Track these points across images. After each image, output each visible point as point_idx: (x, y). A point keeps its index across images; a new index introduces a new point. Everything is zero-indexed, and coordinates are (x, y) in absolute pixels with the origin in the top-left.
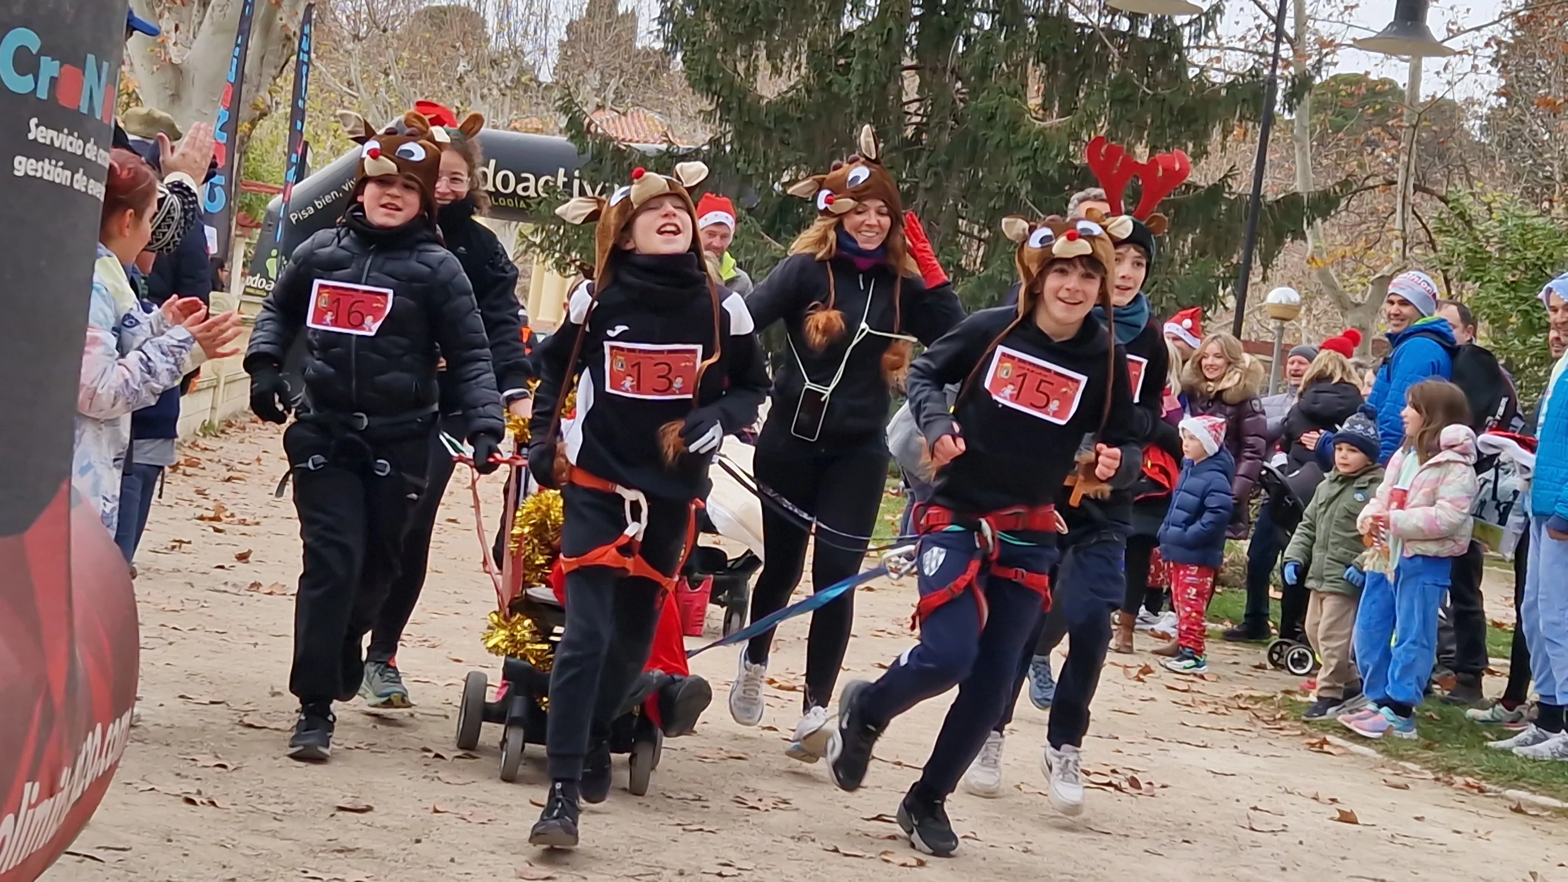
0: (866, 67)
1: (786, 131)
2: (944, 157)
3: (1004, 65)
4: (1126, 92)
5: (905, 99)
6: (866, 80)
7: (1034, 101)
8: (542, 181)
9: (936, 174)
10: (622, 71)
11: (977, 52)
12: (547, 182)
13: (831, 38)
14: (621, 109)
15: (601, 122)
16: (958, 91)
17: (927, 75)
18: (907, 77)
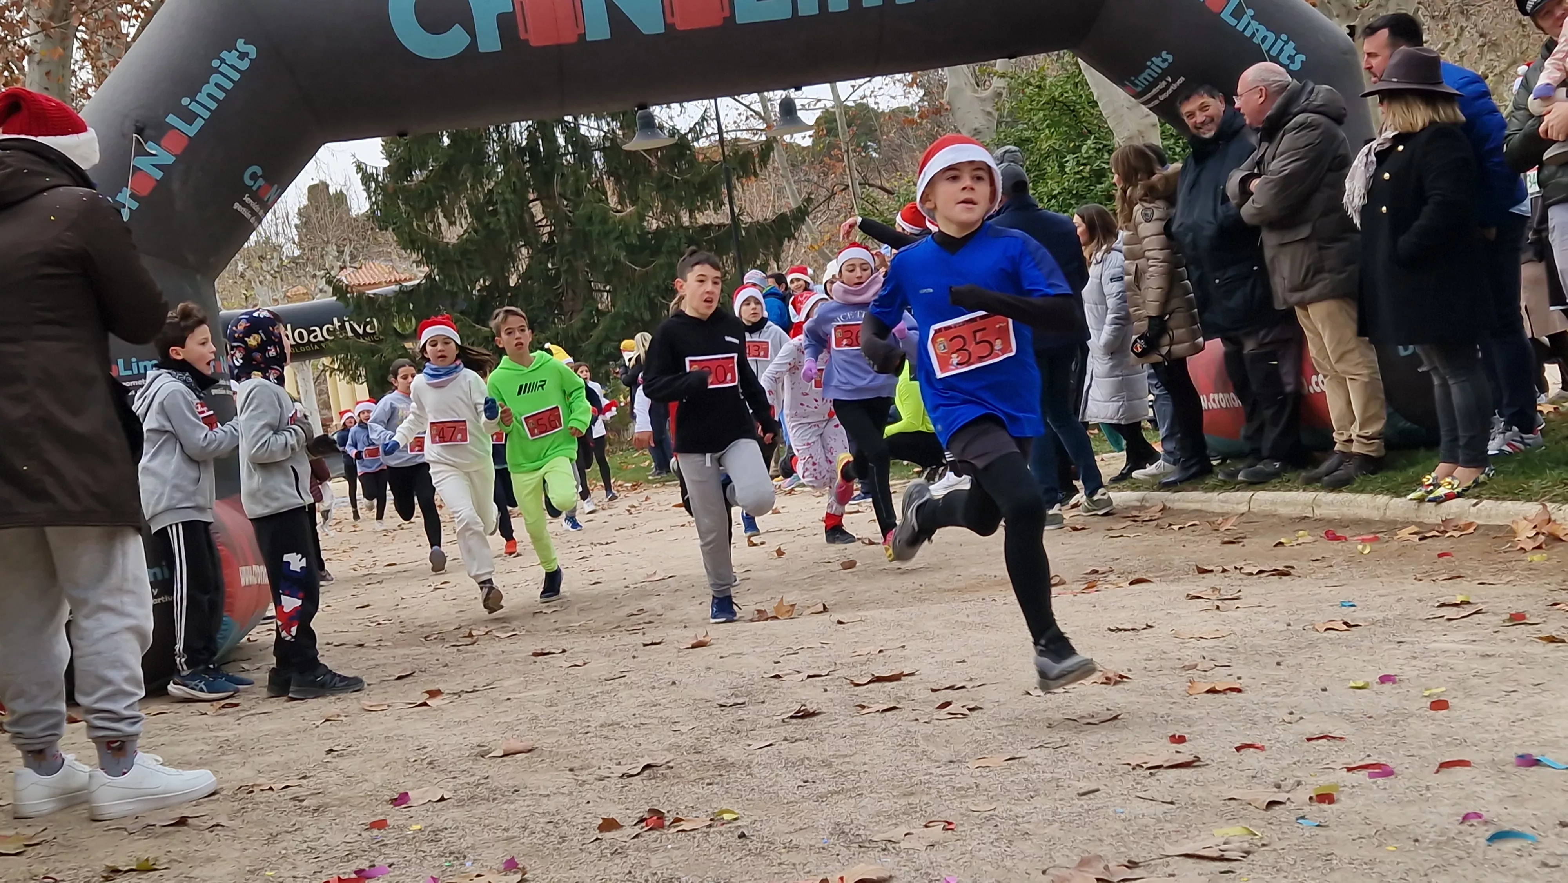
0: (506, 209)
1: (470, 259)
2: (569, 250)
3: (588, 186)
4: (665, 181)
5: (536, 220)
6: (508, 216)
7: (613, 201)
8: (325, 328)
9: (568, 260)
10: (350, 241)
11: (570, 182)
12: (328, 329)
13: (481, 196)
14: (357, 265)
15: (346, 277)
16: (566, 206)
17: (545, 201)
18: (534, 206)
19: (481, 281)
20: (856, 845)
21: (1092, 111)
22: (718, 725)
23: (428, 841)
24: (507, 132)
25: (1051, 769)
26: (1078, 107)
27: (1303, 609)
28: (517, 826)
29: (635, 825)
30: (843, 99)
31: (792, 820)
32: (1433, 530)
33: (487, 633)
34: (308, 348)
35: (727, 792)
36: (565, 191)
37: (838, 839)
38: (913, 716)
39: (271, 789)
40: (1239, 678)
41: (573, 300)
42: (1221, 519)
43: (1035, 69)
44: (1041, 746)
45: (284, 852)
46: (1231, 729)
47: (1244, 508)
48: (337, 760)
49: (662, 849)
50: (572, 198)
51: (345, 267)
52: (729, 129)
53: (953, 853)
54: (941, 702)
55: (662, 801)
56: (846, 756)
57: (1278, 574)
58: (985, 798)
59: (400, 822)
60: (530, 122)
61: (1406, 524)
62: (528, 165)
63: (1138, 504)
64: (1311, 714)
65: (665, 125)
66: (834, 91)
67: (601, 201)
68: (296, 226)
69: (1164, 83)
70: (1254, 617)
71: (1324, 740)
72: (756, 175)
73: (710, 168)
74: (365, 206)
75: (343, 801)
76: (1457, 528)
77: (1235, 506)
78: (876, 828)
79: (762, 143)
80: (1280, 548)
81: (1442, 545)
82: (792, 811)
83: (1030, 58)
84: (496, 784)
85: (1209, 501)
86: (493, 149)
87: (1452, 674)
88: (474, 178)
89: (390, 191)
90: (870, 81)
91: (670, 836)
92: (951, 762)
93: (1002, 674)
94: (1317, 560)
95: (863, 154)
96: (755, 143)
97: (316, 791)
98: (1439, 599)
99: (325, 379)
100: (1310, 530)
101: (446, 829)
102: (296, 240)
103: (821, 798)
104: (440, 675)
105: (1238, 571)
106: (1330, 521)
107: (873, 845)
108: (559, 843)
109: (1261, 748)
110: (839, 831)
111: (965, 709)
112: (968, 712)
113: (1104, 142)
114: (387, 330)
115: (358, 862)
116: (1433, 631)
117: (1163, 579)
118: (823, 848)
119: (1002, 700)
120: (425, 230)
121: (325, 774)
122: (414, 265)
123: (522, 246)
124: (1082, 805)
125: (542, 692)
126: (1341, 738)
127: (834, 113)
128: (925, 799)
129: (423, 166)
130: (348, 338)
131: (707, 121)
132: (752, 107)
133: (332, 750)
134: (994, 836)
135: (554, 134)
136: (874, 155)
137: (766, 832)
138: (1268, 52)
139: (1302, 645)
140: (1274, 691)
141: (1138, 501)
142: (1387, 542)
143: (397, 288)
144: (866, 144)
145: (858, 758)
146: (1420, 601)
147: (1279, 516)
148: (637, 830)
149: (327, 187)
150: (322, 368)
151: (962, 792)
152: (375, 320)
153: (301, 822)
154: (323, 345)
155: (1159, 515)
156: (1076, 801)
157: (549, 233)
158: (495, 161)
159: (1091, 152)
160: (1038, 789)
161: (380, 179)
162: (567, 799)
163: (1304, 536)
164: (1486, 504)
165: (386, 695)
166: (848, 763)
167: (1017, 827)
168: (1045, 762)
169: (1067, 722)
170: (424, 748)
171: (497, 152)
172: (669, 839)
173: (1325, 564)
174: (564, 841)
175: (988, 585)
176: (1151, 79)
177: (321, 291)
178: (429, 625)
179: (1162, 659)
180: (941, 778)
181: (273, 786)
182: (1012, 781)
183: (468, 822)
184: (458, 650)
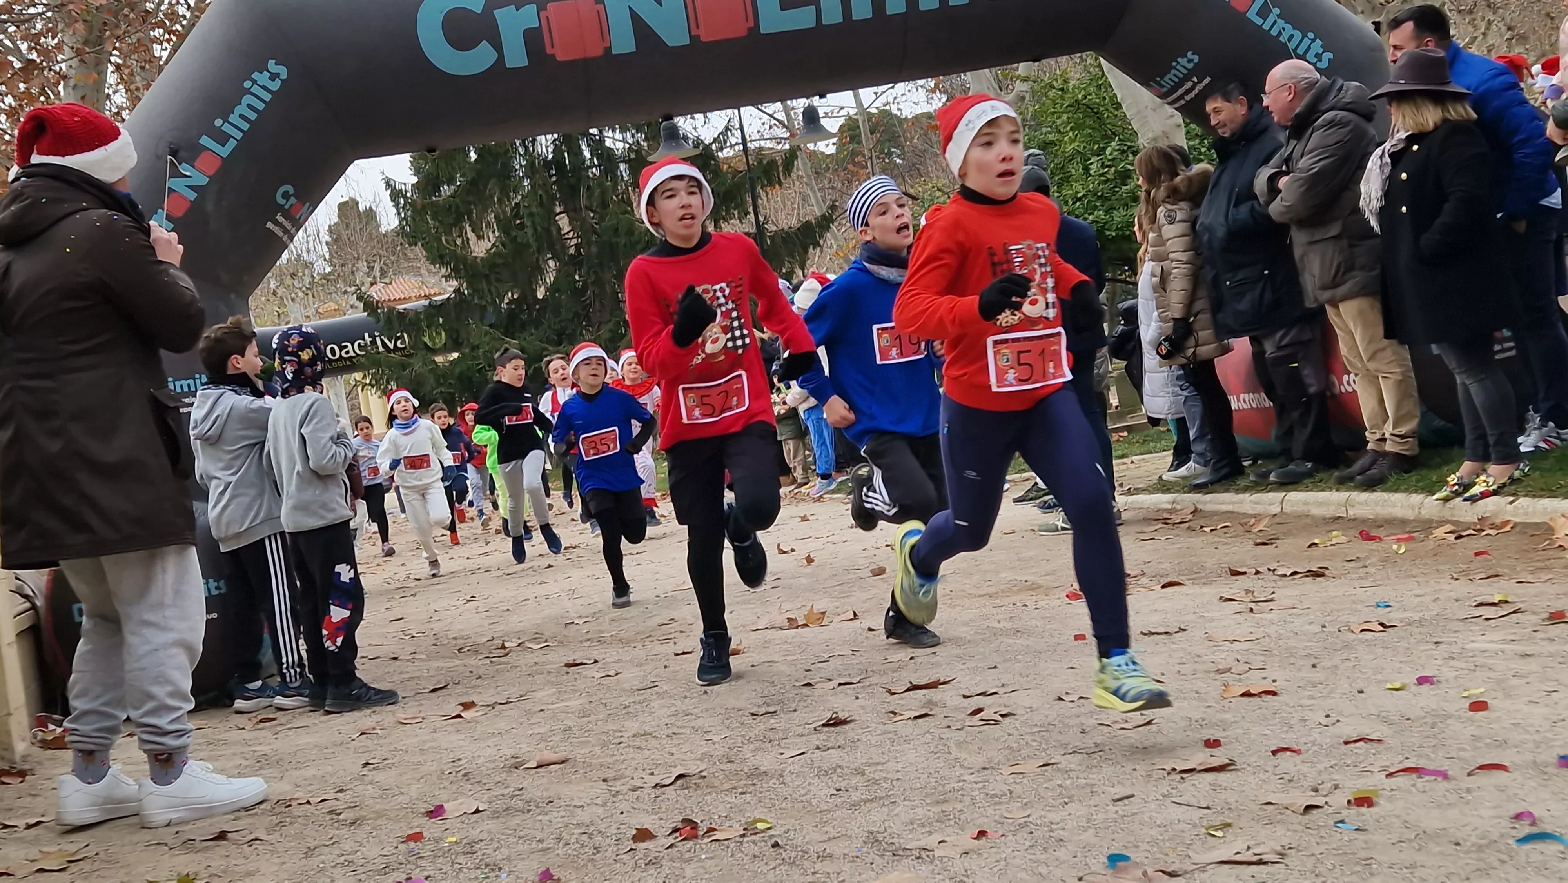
0: (533, 223)
1: (498, 273)
2: (596, 261)
5: (563, 232)
6: (535, 229)
8: (356, 344)
9: (595, 272)
10: (380, 256)
11: (596, 194)
13: (508, 209)
14: (387, 280)
15: (377, 293)
16: (593, 218)
17: (572, 214)
18: (560, 219)
19: (510, 294)
20: (891, 854)
21: (1116, 113)
22: (751, 734)
23: (464, 853)
24: (533, 145)
25: (1085, 775)
26: (1101, 109)
27: (1338, 611)
28: (552, 837)
29: (669, 835)
30: (866, 106)
31: (825, 829)
32: (1469, 528)
33: (519, 645)
34: (340, 364)
35: (760, 802)
36: (592, 205)
37: (872, 847)
38: (946, 722)
39: (308, 802)
40: (1274, 681)
41: (600, 311)
42: (1253, 520)
43: (1058, 72)
44: (1074, 752)
45: (321, 865)
46: (1267, 732)
47: (1276, 509)
48: (374, 772)
49: (696, 859)
50: (598, 210)
51: (375, 283)
52: (753, 138)
53: (989, 860)
54: (973, 709)
55: (696, 811)
56: (878, 764)
57: (1312, 576)
58: (1019, 804)
59: (436, 835)
60: (556, 136)
61: (1442, 523)
62: (554, 179)
63: (1169, 507)
64: (1348, 716)
65: (689, 135)
66: (857, 98)
67: (626, 212)
68: (327, 243)
69: (1190, 84)
70: (1289, 619)
71: (1361, 743)
72: (780, 184)
73: (734, 177)
74: (395, 223)
75: (379, 815)
76: (1493, 526)
77: (1267, 507)
78: (910, 836)
79: (786, 152)
80: (1314, 548)
81: (1479, 544)
82: (825, 820)
83: (1052, 61)
84: (530, 795)
85: (1241, 502)
86: (519, 164)
87: (1491, 674)
88: (501, 193)
89: (419, 207)
90: (893, 87)
91: (704, 846)
92: (984, 769)
93: (1035, 679)
94: (1351, 560)
95: (887, 160)
96: (779, 152)
97: (353, 805)
98: (1477, 598)
99: (357, 395)
100: (1343, 530)
101: (482, 841)
102: (327, 257)
103: (854, 806)
104: (474, 687)
105: (1271, 573)
106: (1365, 521)
107: (908, 853)
108: (594, 854)
109: (1297, 752)
110: (873, 839)
111: (997, 715)
112: (1000, 718)
113: (1129, 144)
114: (418, 345)
115: (395, 874)
116: (1470, 630)
117: (1195, 582)
118: (857, 857)
119: (1035, 706)
120: (453, 244)
121: (361, 787)
122: (444, 279)
123: (549, 259)
124: (1117, 812)
125: (575, 703)
126: (1379, 741)
127: (857, 120)
128: (959, 806)
129: (451, 181)
130: (379, 353)
131: (731, 131)
132: (775, 116)
133: (367, 764)
134: (1028, 844)
135: (580, 146)
136: (898, 161)
137: (799, 841)
138: (1295, 50)
139: (1338, 647)
140: (1310, 693)
141: (1169, 503)
142: (1423, 541)
143: (427, 303)
144: (889, 150)
145: (891, 766)
146: (1457, 600)
147: (1313, 517)
148: (671, 840)
149: (357, 203)
150: (354, 383)
151: (995, 799)
152: (405, 335)
153: (338, 835)
154: (354, 360)
155: (1190, 517)
156: (1110, 807)
157: (576, 245)
158: (521, 174)
159: (1116, 153)
160: (1073, 796)
161: (409, 195)
162: (601, 810)
163: (1338, 536)
164: (1523, 501)
165: (421, 708)
166: (881, 770)
167: (1052, 834)
168: (1079, 768)
169: (1101, 727)
170: (459, 760)
171: (525, 166)
172: (702, 849)
173: (1360, 564)
174: (598, 852)
175: (1019, 590)
176: (1177, 80)
177: (352, 307)
178: (462, 638)
179: (1196, 662)
180: (974, 785)
181: (310, 800)
182: (1046, 788)
183: (503, 834)
184: (491, 662)
